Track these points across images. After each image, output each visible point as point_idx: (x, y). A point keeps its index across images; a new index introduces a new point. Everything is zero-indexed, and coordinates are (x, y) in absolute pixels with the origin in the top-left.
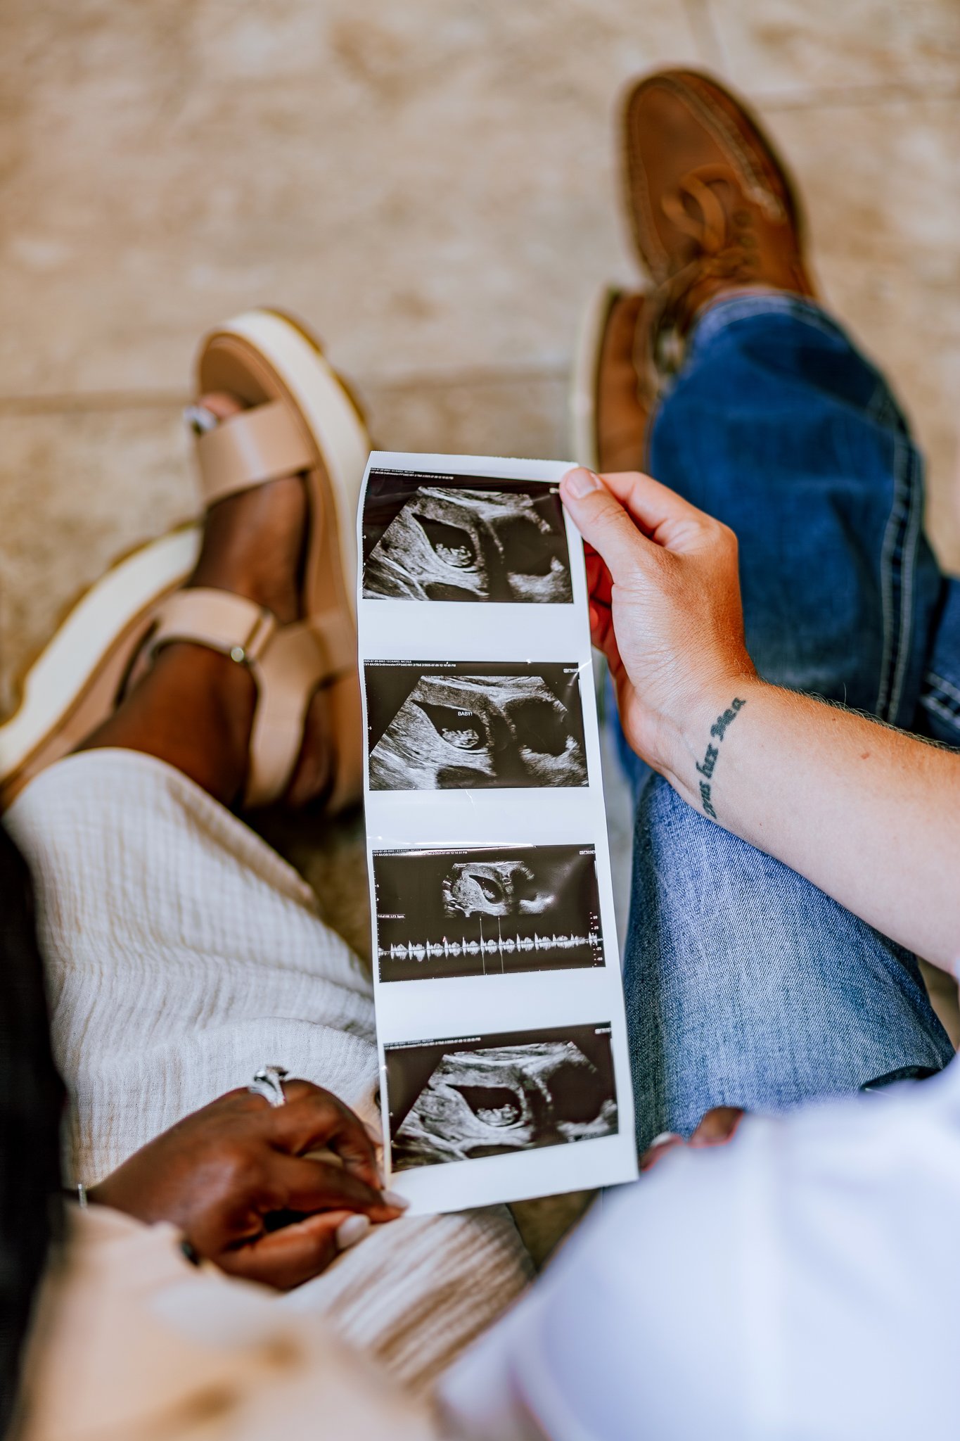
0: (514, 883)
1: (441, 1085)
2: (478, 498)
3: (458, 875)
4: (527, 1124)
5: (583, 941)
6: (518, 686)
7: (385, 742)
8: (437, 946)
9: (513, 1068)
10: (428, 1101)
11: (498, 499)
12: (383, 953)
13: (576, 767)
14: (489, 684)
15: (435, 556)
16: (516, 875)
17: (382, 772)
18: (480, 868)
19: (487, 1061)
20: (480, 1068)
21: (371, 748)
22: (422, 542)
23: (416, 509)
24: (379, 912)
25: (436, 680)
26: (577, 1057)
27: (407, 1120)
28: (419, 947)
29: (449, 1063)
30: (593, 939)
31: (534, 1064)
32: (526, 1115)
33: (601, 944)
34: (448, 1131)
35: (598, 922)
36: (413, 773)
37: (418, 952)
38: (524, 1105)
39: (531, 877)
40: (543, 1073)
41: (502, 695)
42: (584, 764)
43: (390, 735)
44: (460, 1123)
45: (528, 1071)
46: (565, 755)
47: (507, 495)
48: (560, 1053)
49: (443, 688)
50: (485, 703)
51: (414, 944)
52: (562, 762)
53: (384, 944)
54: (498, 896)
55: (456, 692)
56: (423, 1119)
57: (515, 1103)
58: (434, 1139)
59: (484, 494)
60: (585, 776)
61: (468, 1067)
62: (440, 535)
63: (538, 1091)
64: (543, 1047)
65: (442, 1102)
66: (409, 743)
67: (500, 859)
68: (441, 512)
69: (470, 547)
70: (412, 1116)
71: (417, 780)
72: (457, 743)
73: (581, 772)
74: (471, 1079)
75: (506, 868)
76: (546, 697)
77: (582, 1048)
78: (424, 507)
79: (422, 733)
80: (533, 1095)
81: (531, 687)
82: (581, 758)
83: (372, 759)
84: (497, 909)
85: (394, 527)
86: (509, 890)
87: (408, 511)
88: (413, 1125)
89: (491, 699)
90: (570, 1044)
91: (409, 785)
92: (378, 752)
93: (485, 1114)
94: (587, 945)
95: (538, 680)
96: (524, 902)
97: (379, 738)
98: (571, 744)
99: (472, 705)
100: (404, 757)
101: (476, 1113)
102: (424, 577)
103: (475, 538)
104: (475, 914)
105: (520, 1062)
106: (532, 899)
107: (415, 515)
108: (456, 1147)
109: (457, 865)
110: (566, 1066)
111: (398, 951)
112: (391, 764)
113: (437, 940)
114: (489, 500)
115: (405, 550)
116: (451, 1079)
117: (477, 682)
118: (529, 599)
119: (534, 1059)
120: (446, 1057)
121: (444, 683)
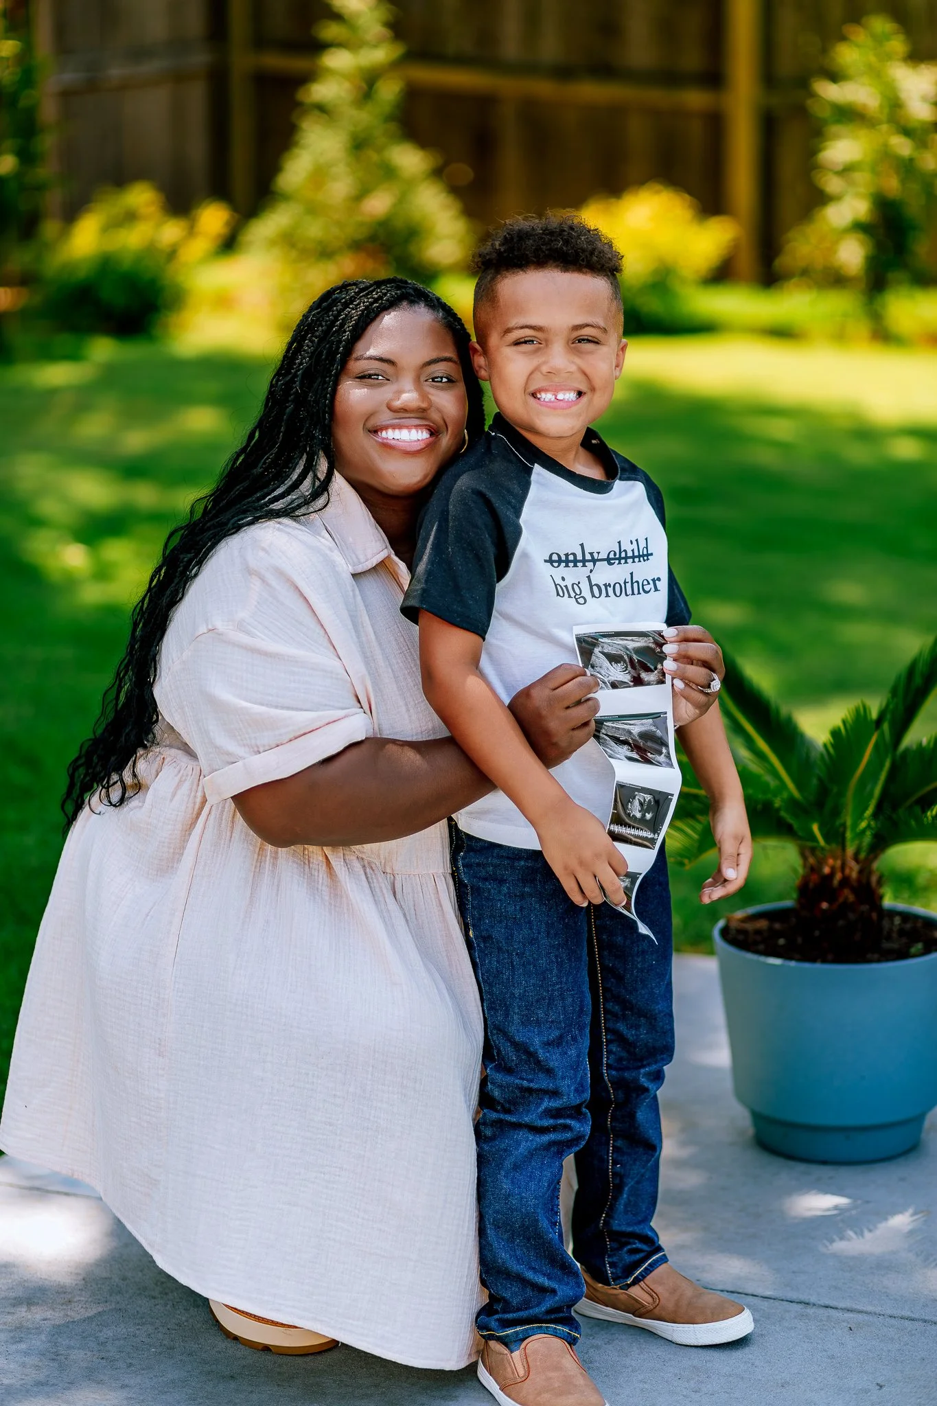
2: (626, 640)
6: (642, 724)
11: (637, 640)
13: (668, 761)
14: (631, 725)
15: (611, 668)
16: (649, 801)
22: (606, 663)
23: (600, 649)
25: (610, 723)
33: (657, 839)
35: (661, 828)
41: (636, 728)
42: (670, 759)
46: (663, 755)
47: (641, 638)
49: (613, 727)
50: (630, 733)
52: (662, 758)
55: (618, 728)
59: (630, 638)
60: (672, 765)
62: (613, 658)
68: (610, 648)
69: (625, 662)
73: (670, 763)
76: (654, 729)
78: (602, 647)
81: (647, 725)
82: (668, 756)
85: (593, 658)
87: (597, 650)
89: (632, 731)
94: (653, 839)
95: (650, 721)
96: (646, 814)
98: (664, 751)
99: (625, 734)
102: (610, 678)
103: (626, 657)
107: (600, 652)
114: (632, 640)
115: (601, 667)
117: (626, 724)
118: (649, 684)
121: (613, 725)
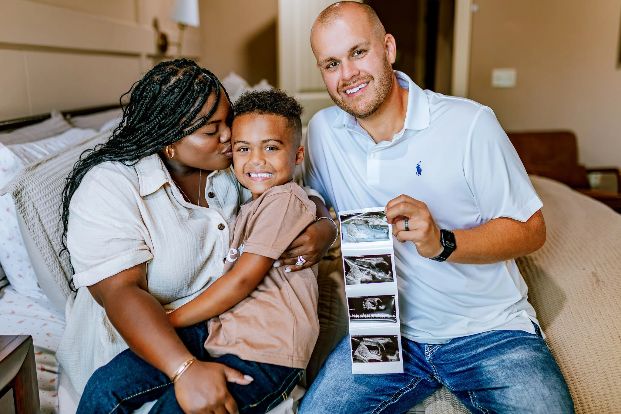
0: (378, 303)
1: (363, 344)
2: (367, 217)
3: (366, 301)
4: (380, 355)
5: (392, 316)
6: (378, 260)
7: (349, 274)
8: (362, 315)
9: (377, 342)
10: (360, 348)
11: (372, 217)
12: (351, 316)
13: (391, 278)
14: (371, 260)
15: (358, 232)
16: (378, 301)
17: (349, 281)
18: (370, 299)
19: (372, 340)
20: (370, 342)
21: (346, 276)
22: (355, 229)
24: (350, 308)
25: (359, 260)
26: (391, 341)
27: (356, 352)
28: (358, 315)
29: (364, 340)
30: (394, 316)
31: (382, 342)
32: (380, 353)
33: (396, 318)
34: (364, 355)
35: (395, 313)
36: (355, 281)
37: (358, 316)
38: (380, 350)
39: (381, 301)
40: (383, 344)
41: (374, 262)
42: (392, 277)
43: (350, 272)
44: (367, 353)
45: (380, 343)
46: (389, 275)
48: (387, 340)
49: (361, 261)
50: (370, 264)
51: (357, 315)
53: (351, 315)
54: (375, 305)
55: (364, 262)
56: (359, 352)
57: (378, 349)
58: (361, 356)
59: (368, 216)
60: (393, 280)
61: (368, 341)
62: (359, 227)
63: (383, 347)
64: (383, 339)
65: (363, 348)
66: (354, 274)
67: (375, 298)
68: (359, 222)
70: (357, 351)
71: (356, 282)
72: (365, 273)
73: (392, 279)
74: (369, 344)
75: (376, 300)
76: (384, 262)
77: (392, 339)
78: (354, 221)
79: (357, 272)
80: (381, 348)
81: (381, 260)
82: (392, 275)
83: (347, 278)
84: (374, 308)
86: (377, 304)
88: (357, 353)
89: (372, 263)
90: (389, 339)
91: (354, 283)
92: (348, 276)
93: (372, 352)
94: (393, 317)
95: (382, 258)
96: (380, 307)
97: (348, 273)
98: (390, 272)
99: (368, 265)
100: (353, 277)
101: (370, 351)
102: (356, 237)
104: (370, 309)
105: (379, 341)
106: (381, 306)
107: (353, 223)
108: (366, 359)
109: (366, 299)
110: (388, 342)
111: (354, 316)
112: (350, 279)
113: (361, 314)
114: (370, 218)
115: (352, 231)
116: (365, 343)
117: (368, 260)
118: (380, 239)
119: (382, 341)
120: (364, 339)
121: (361, 260)
